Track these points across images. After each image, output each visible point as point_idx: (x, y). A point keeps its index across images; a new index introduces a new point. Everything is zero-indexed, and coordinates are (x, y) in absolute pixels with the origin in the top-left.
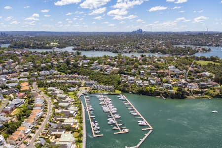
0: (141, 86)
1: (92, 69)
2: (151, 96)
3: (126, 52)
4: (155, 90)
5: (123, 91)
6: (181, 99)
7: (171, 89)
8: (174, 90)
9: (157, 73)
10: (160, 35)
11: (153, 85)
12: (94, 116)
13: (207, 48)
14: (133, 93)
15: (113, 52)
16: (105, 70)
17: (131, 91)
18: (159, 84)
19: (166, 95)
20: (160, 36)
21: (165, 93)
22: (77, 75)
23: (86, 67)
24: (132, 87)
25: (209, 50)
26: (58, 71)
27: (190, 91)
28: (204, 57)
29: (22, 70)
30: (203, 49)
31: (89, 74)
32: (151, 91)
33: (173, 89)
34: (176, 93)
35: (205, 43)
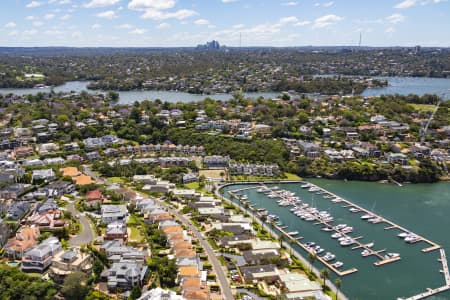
0: (339, 161)
1: (200, 130)
2: (368, 180)
3: (218, 91)
4: (375, 168)
5: (303, 174)
6: (432, 182)
7: (405, 163)
8: (414, 166)
9: (358, 131)
10: (264, 53)
11: (364, 157)
12: (296, 233)
13: (381, 79)
14: (324, 176)
15: (190, 92)
16: (235, 131)
17: (319, 174)
18: (377, 155)
19: (400, 177)
20: (264, 57)
21: (398, 172)
22: (172, 146)
23: (183, 125)
24: (318, 165)
25: (386, 84)
26: (120, 136)
27: (442, 166)
28: (416, 96)
29: (35, 139)
30: (374, 82)
31: (200, 142)
32: (366, 170)
33: (410, 164)
34: (420, 172)
35: (367, 69)
